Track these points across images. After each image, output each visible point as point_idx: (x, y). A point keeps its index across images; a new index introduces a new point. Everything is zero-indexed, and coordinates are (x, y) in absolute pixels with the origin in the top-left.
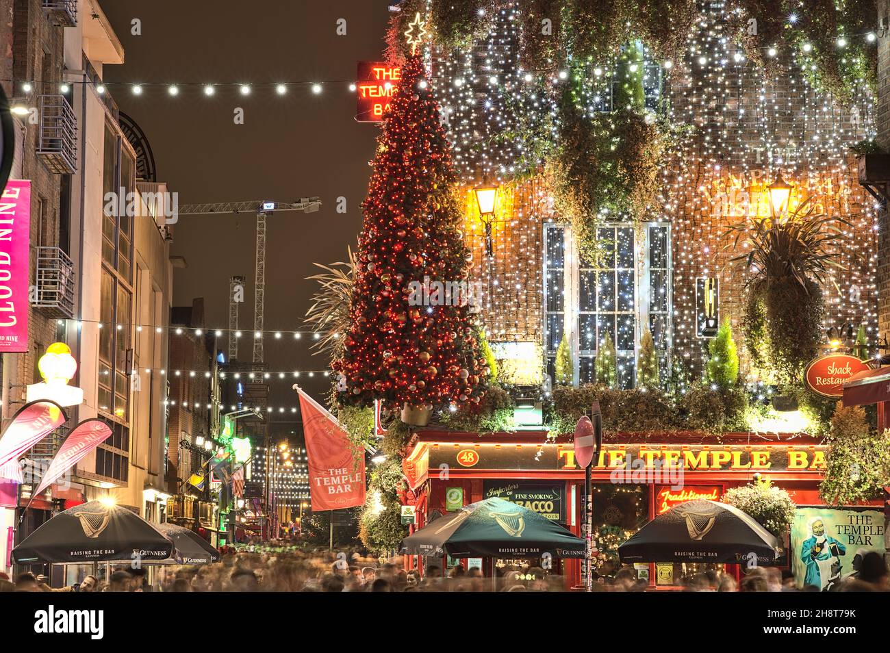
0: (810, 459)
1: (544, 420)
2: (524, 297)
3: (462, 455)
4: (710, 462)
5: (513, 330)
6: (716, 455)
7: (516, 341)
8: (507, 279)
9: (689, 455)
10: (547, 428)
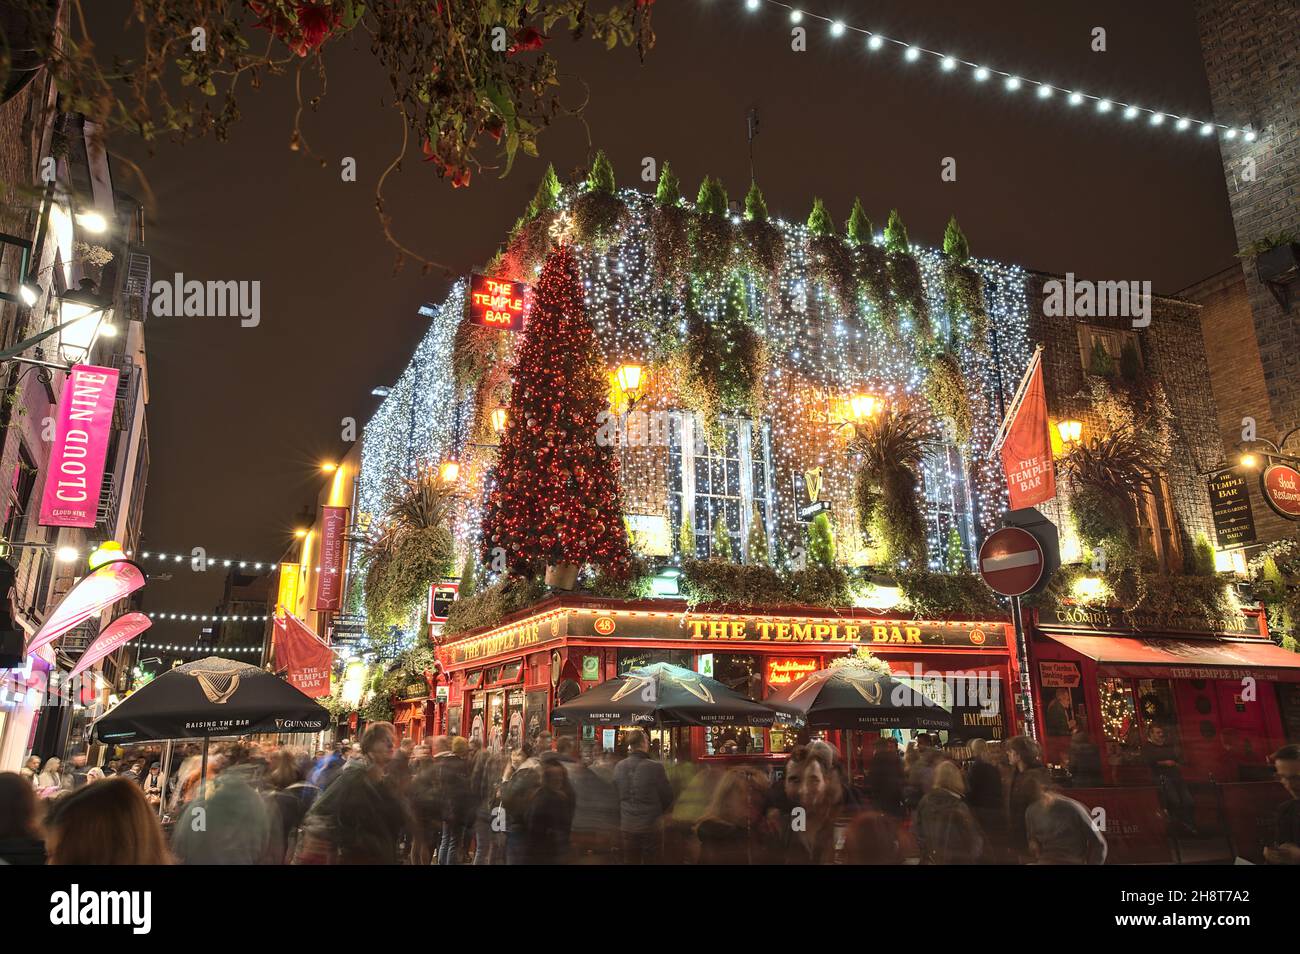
0: (889, 633)
1: (679, 589)
2: (653, 474)
3: (599, 623)
4: (813, 635)
5: (644, 504)
6: (818, 628)
7: (646, 514)
8: (638, 456)
9: (797, 628)
10: (685, 597)
